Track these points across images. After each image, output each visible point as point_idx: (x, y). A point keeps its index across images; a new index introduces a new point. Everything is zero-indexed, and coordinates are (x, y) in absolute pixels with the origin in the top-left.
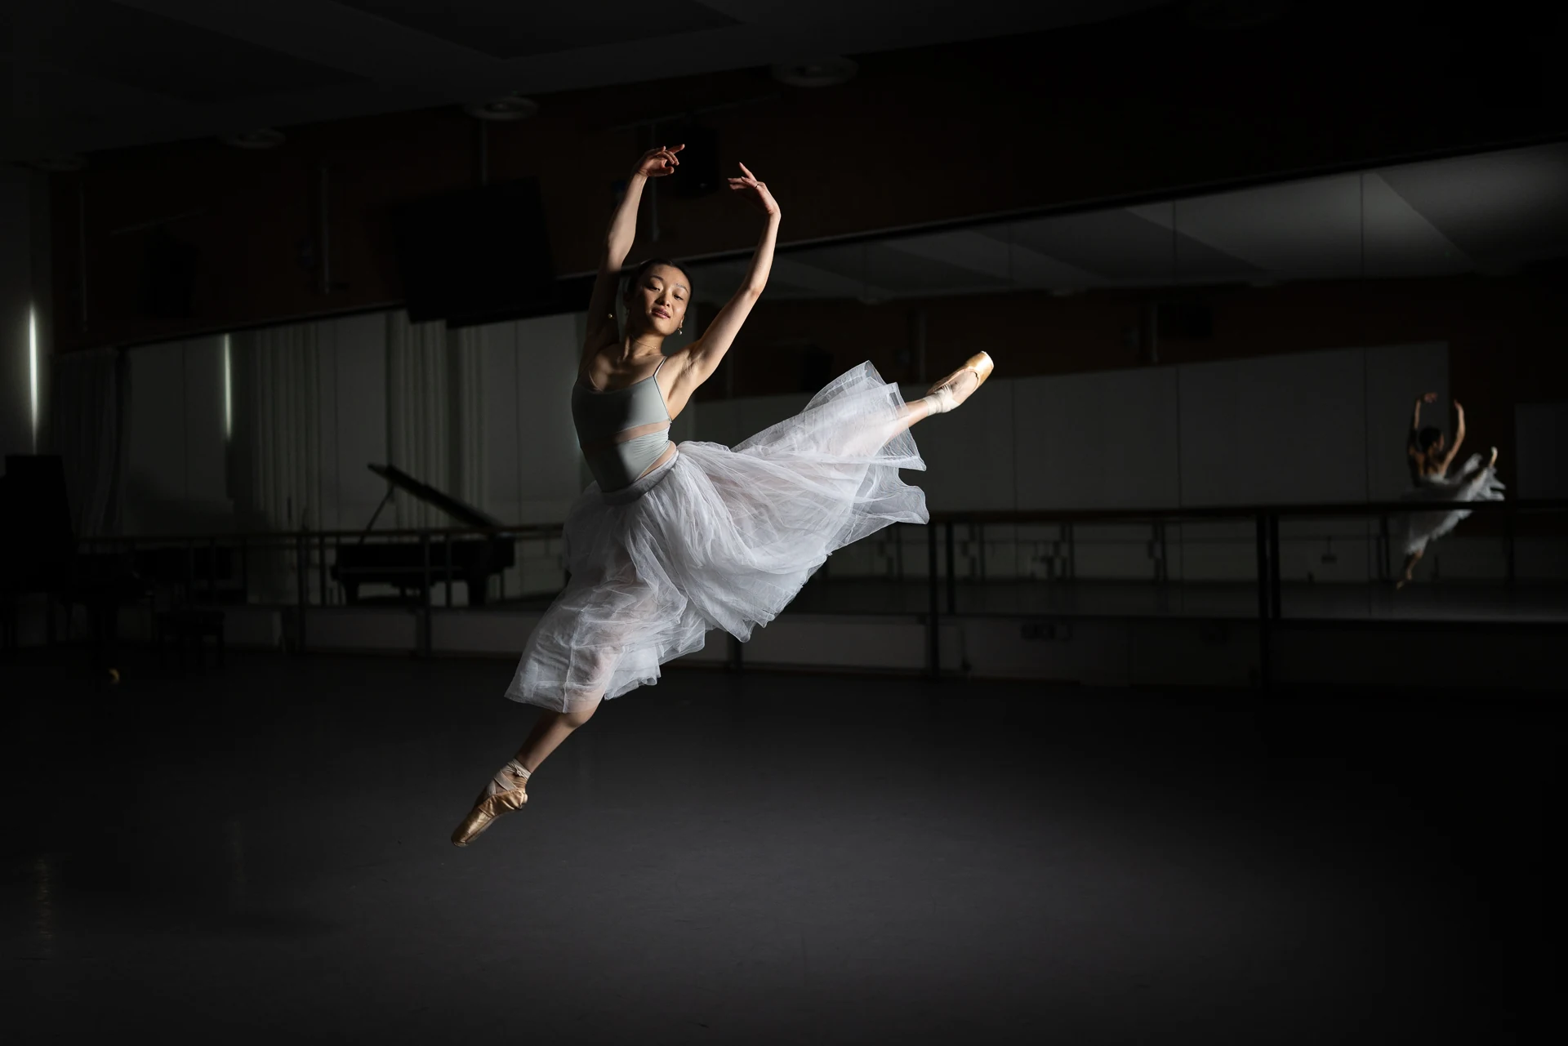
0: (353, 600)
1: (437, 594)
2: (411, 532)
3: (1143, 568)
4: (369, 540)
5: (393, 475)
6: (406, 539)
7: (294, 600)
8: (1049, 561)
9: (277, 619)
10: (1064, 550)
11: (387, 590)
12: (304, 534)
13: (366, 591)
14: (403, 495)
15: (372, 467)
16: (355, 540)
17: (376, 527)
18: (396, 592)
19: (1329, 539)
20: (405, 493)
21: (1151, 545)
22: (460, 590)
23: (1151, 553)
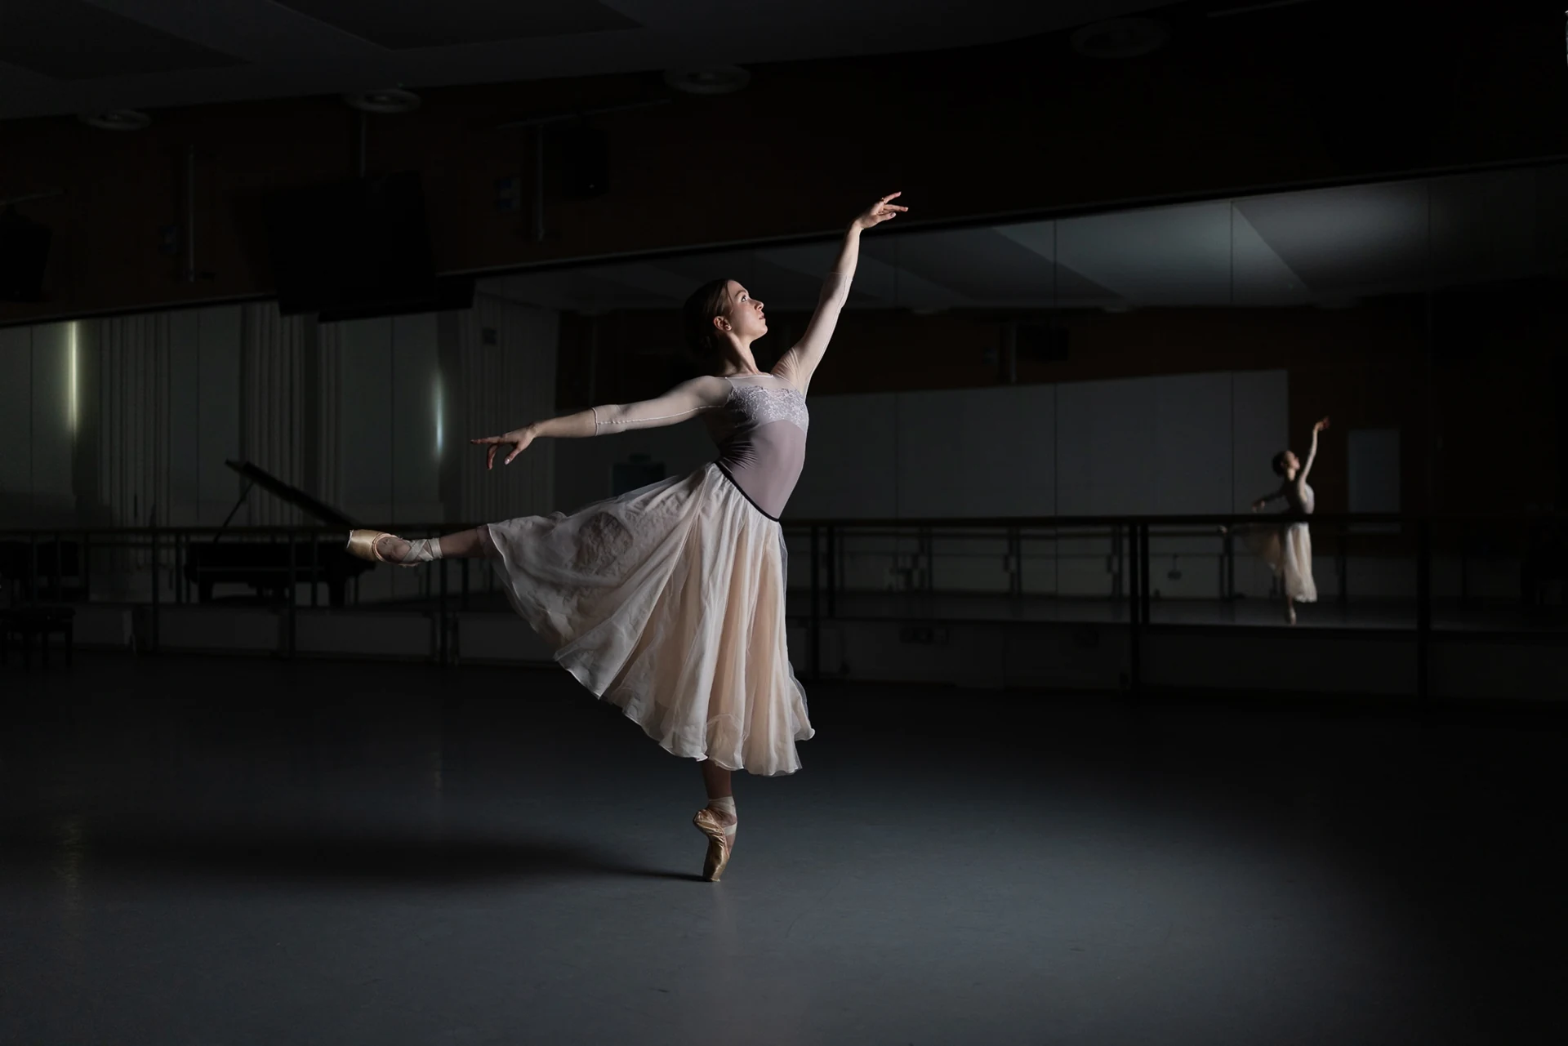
0: (205, 595)
1: (302, 594)
2: (262, 530)
3: (999, 581)
4: (224, 539)
5: (250, 472)
6: (258, 540)
7: (149, 598)
8: (908, 574)
9: (127, 617)
10: (923, 562)
11: (243, 590)
12: (154, 531)
13: (220, 590)
14: (258, 492)
15: (229, 463)
16: (210, 539)
17: (232, 524)
18: (253, 592)
19: (1175, 556)
20: (266, 493)
21: (1006, 558)
22: (323, 590)
23: (1006, 567)
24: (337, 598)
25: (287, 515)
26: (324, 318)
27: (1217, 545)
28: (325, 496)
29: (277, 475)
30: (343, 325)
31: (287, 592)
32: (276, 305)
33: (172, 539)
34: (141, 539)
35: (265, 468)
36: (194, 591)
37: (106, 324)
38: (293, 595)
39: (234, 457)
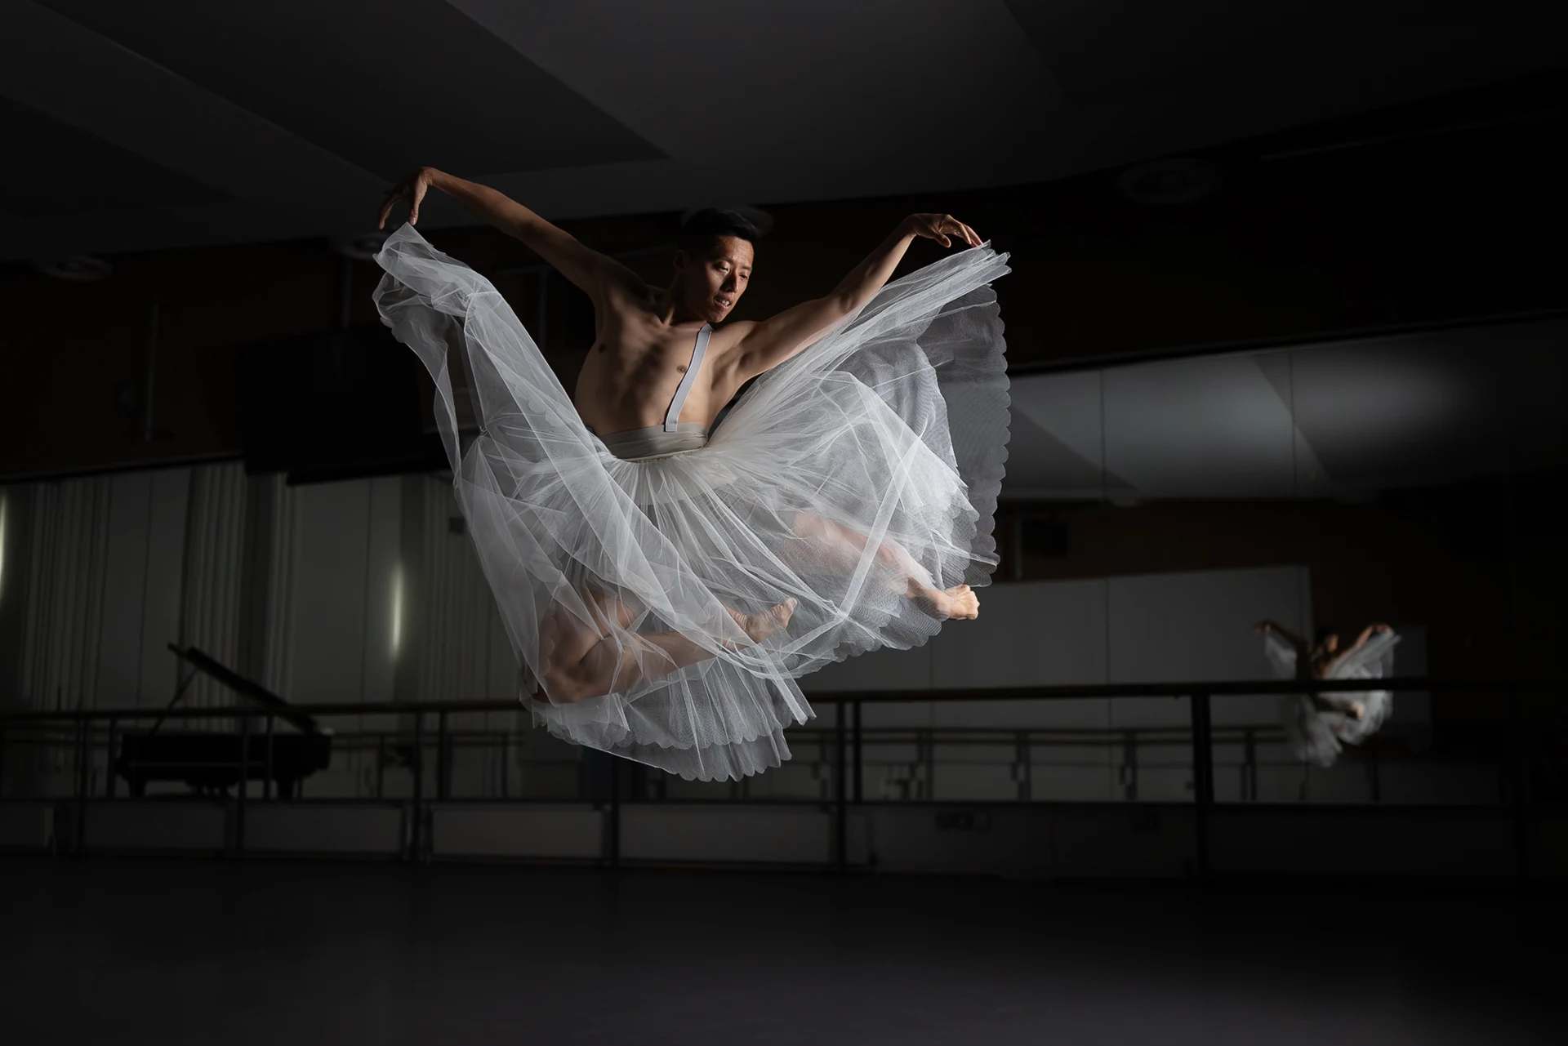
0: (137, 789)
3: (1007, 791)
4: (167, 724)
5: (197, 658)
7: (75, 792)
8: (904, 784)
9: (48, 814)
10: (921, 772)
11: (180, 787)
12: (83, 716)
13: (153, 788)
15: (171, 647)
16: (148, 724)
18: (190, 790)
21: (1014, 767)
22: (274, 786)
23: (1014, 775)
24: (285, 792)
25: (224, 696)
26: (292, 481)
31: (234, 791)
32: (240, 467)
33: (106, 723)
34: (62, 737)
36: (122, 787)
37: (41, 487)
38: (242, 792)
39: (175, 641)
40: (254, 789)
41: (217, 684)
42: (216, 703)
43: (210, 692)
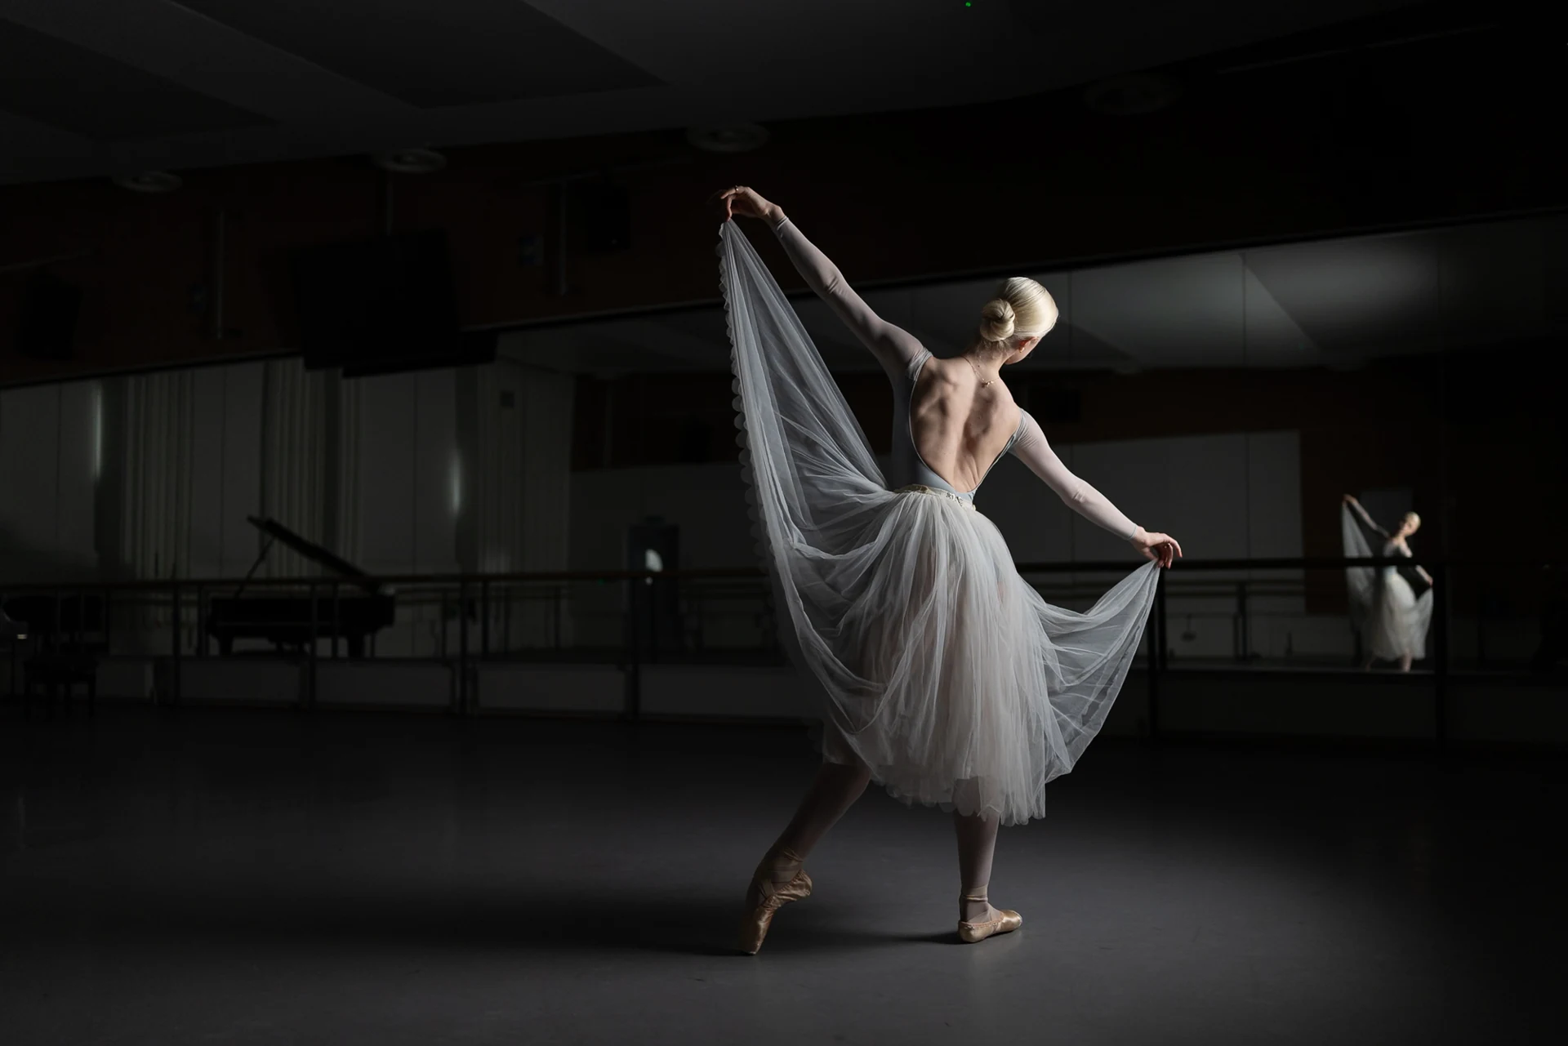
0: (226, 648)
4: (246, 592)
5: (271, 528)
7: (170, 651)
9: (149, 671)
11: (263, 644)
12: (174, 585)
13: (240, 644)
14: (278, 549)
15: (251, 519)
16: (232, 592)
17: (254, 576)
18: (272, 647)
19: (1189, 616)
20: (285, 548)
22: (343, 645)
24: (356, 650)
25: (302, 567)
26: (347, 374)
27: (1230, 605)
28: (343, 552)
29: (295, 530)
30: (364, 381)
31: (307, 648)
32: (300, 362)
33: (194, 593)
34: (161, 595)
35: (284, 523)
36: (214, 646)
37: (131, 381)
38: (313, 649)
39: (256, 514)
40: (324, 646)
41: (296, 555)
42: (295, 574)
43: (288, 564)
